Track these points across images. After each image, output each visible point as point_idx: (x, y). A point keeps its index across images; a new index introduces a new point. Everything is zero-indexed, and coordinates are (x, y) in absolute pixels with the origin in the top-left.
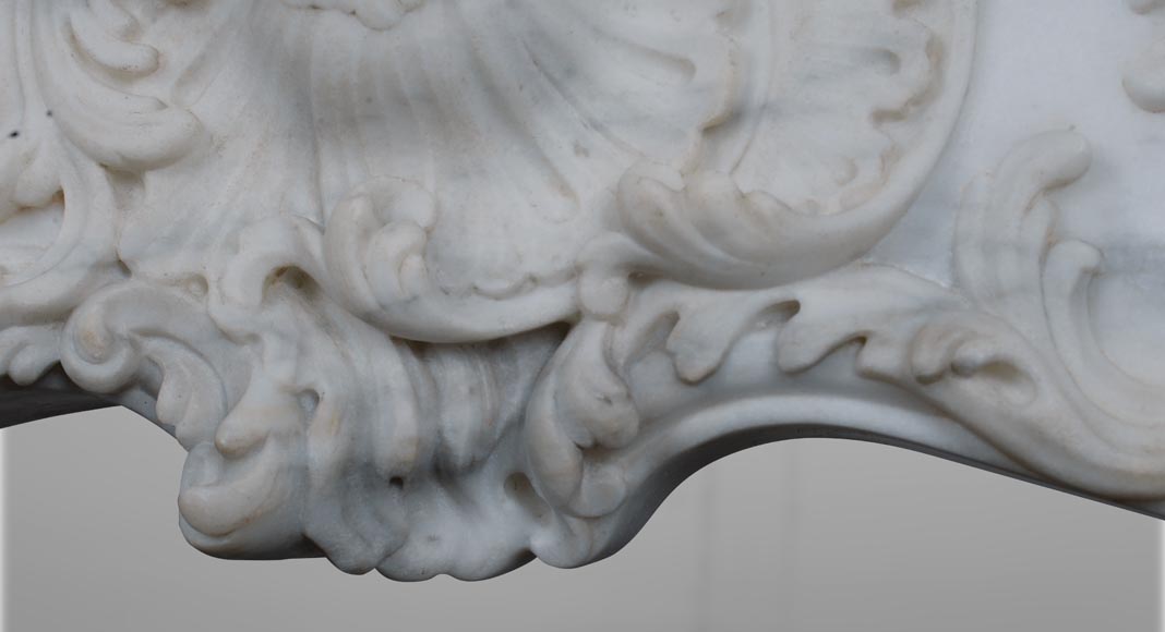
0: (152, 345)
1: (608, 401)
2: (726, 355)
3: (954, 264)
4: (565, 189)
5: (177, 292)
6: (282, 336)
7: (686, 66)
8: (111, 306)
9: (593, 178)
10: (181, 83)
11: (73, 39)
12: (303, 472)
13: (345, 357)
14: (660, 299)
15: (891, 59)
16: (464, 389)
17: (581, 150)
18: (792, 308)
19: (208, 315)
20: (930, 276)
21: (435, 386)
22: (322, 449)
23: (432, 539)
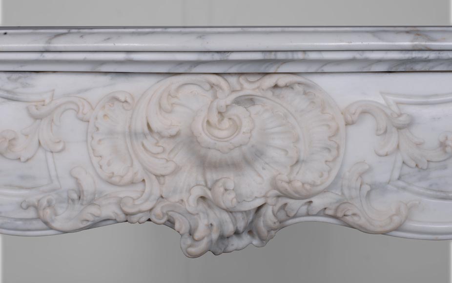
0: (170, 213)
1: (275, 223)
2: (297, 211)
3: (342, 190)
4: (260, 175)
5: (178, 204)
6: (203, 213)
7: (286, 152)
8: (162, 207)
9: (267, 175)
10: (169, 154)
11: (143, 145)
12: (211, 241)
13: (215, 213)
14: (283, 201)
15: (329, 149)
16: (241, 219)
17: (264, 169)
18: (311, 202)
19: (186, 208)
20: (337, 193)
21: (235, 218)
22: (215, 236)
23: (232, 245)
